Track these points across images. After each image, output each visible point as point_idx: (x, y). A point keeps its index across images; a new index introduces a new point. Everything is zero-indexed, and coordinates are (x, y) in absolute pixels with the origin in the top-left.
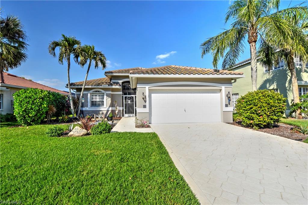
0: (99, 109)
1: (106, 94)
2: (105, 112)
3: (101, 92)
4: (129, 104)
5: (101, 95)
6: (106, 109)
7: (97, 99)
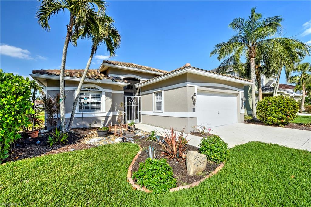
0: (93, 115)
1: (105, 92)
2: (103, 119)
3: (97, 89)
4: (132, 106)
5: (96, 93)
6: (105, 115)
7: (90, 99)
